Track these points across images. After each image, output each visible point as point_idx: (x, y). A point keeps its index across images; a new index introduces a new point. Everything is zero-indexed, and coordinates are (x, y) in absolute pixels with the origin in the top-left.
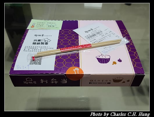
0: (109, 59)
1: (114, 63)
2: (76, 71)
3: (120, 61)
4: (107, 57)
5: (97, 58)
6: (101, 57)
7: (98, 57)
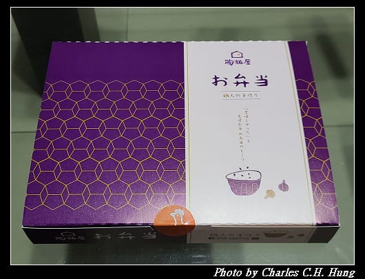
0: (258, 182)
1: (270, 193)
2: (178, 218)
3: (284, 187)
4: (255, 177)
5: (230, 180)
6: (238, 177)
7: (232, 177)
